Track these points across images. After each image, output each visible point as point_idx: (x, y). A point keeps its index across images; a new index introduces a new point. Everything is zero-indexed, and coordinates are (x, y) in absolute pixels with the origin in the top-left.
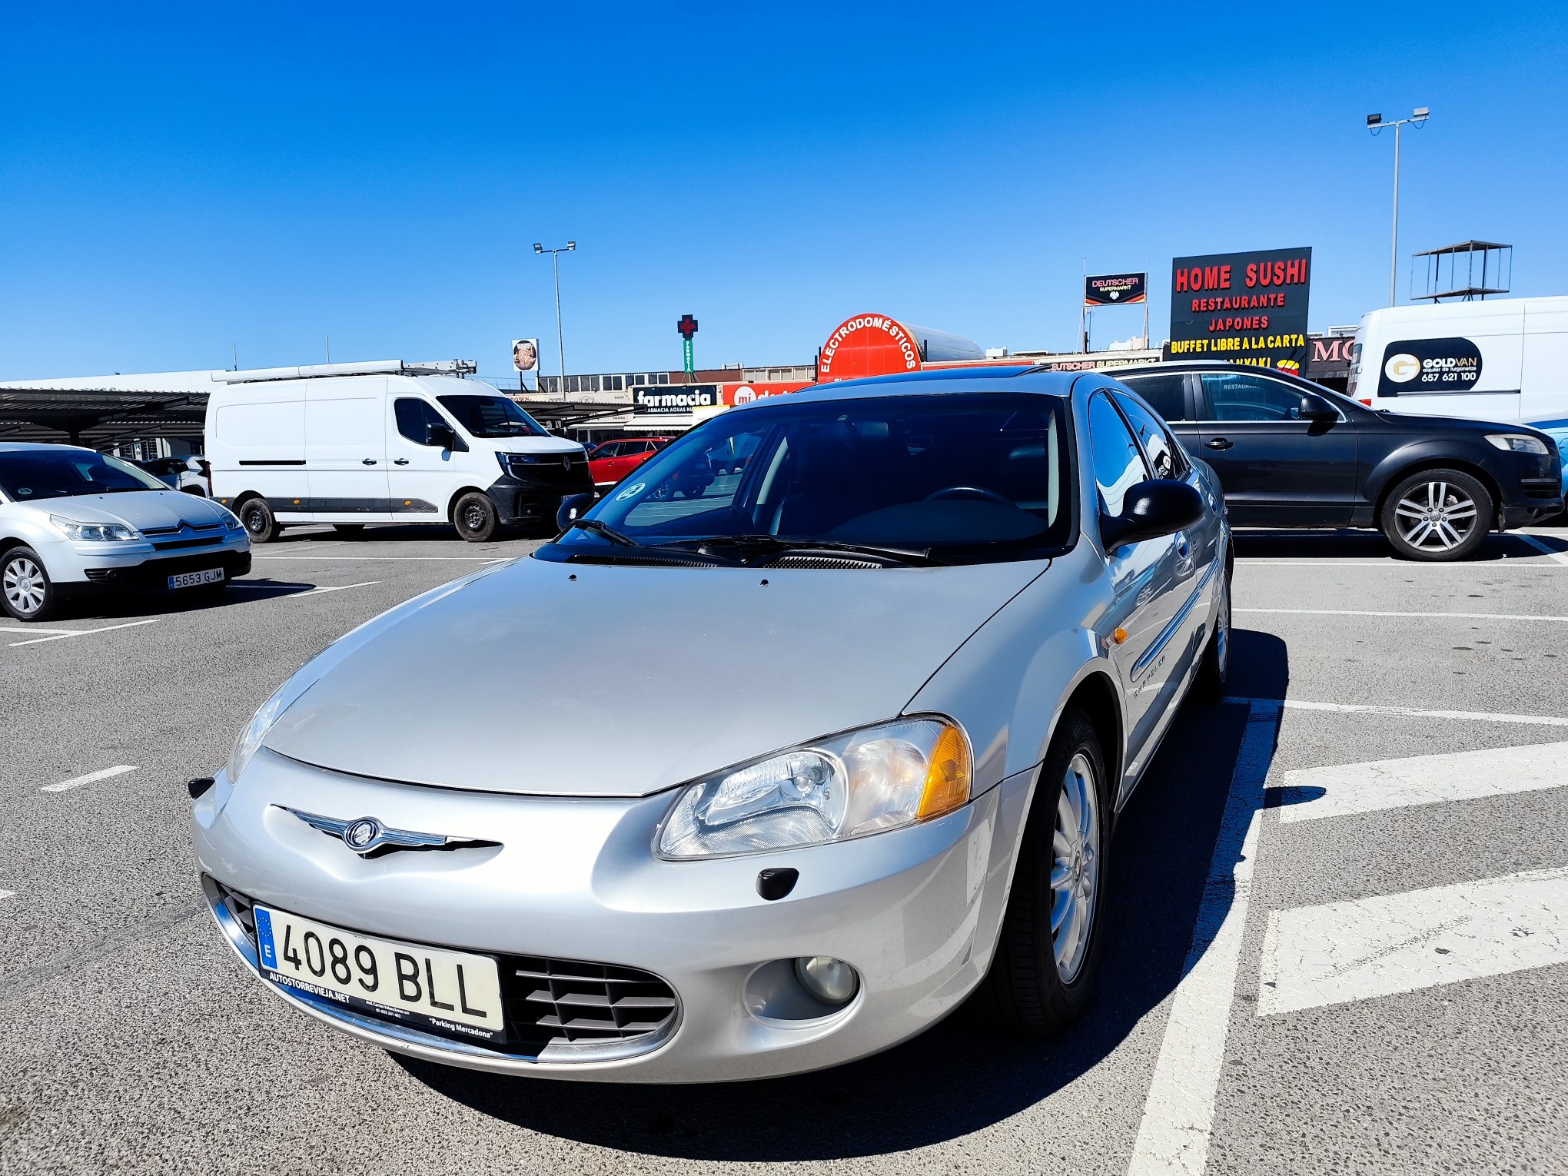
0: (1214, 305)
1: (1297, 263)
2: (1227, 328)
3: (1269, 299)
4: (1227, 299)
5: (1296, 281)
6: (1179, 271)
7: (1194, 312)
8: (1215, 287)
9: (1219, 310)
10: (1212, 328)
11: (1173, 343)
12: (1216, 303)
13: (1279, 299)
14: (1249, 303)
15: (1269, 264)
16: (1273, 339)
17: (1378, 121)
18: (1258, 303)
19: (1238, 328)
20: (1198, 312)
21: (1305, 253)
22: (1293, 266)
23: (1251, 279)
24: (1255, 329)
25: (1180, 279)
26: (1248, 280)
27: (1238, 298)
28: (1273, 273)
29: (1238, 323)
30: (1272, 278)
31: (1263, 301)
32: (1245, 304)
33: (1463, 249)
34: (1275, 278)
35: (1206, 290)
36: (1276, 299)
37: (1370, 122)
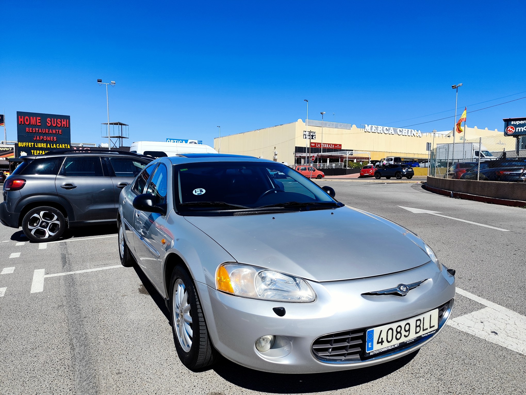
0: (35, 131)
1: (65, 120)
2: (41, 140)
3: (56, 131)
4: (40, 129)
5: (65, 126)
6: (20, 117)
7: (27, 132)
8: (35, 124)
9: (37, 133)
10: (35, 139)
11: (19, 143)
12: (36, 130)
13: (60, 132)
14: (49, 131)
15: (55, 119)
16: (59, 145)
17: (101, 81)
18: (52, 132)
19: (45, 140)
20: (29, 132)
21: (68, 118)
22: (64, 121)
23: (49, 124)
24: (51, 141)
25: (20, 120)
26: (47, 124)
27: (44, 129)
28: (57, 123)
29: (45, 138)
30: (56, 125)
31: (54, 131)
32: (47, 131)
33: (116, 124)
34: (58, 124)
35: (31, 125)
36: (59, 131)
37: (98, 81)
